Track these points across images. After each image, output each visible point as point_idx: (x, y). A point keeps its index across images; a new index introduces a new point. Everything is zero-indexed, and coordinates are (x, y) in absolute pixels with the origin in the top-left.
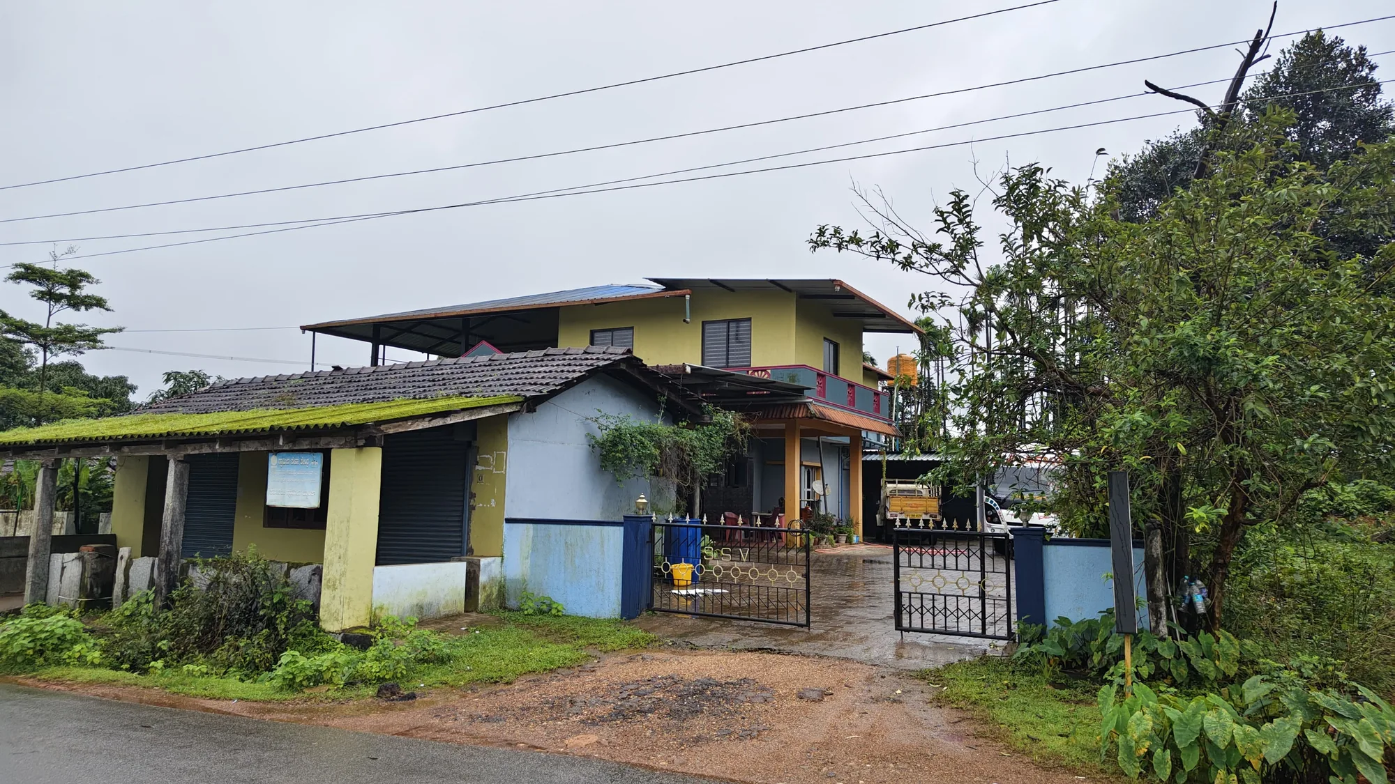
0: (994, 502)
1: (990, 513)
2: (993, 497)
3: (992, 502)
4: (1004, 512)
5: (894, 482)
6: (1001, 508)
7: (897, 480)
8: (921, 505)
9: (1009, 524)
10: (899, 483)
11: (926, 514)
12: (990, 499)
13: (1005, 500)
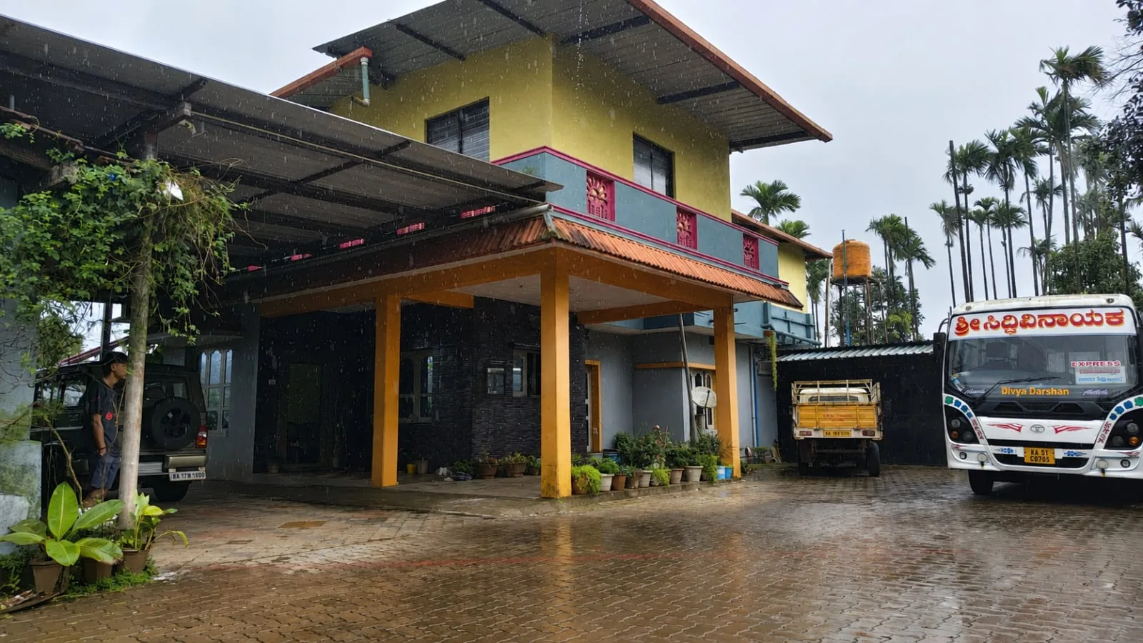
0: (963, 403)
1: (956, 423)
2: (961, 395)
3: (958, 404)
4: (984, 421)
5: (815, 386)
6: (977, 414)
7: (818, 383)
8: (849, 417)
9: (992, 442)
10: (822, 386)
11: (857, 430)
12: (955, 398)
13: (983, 398)
